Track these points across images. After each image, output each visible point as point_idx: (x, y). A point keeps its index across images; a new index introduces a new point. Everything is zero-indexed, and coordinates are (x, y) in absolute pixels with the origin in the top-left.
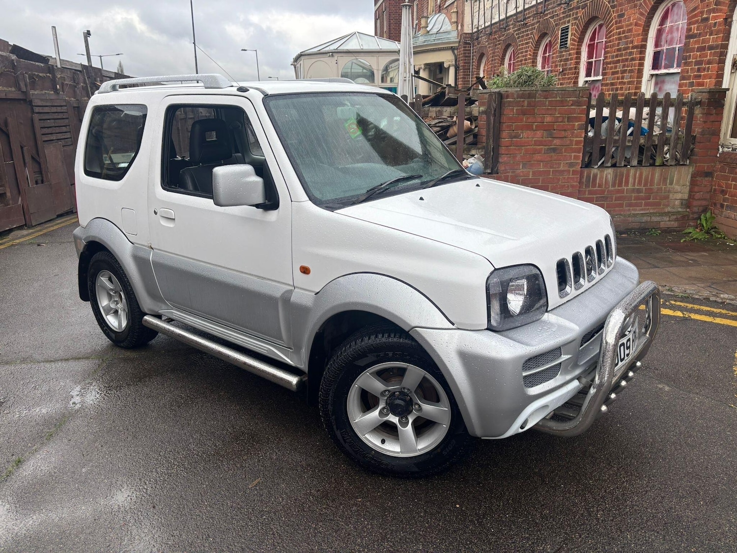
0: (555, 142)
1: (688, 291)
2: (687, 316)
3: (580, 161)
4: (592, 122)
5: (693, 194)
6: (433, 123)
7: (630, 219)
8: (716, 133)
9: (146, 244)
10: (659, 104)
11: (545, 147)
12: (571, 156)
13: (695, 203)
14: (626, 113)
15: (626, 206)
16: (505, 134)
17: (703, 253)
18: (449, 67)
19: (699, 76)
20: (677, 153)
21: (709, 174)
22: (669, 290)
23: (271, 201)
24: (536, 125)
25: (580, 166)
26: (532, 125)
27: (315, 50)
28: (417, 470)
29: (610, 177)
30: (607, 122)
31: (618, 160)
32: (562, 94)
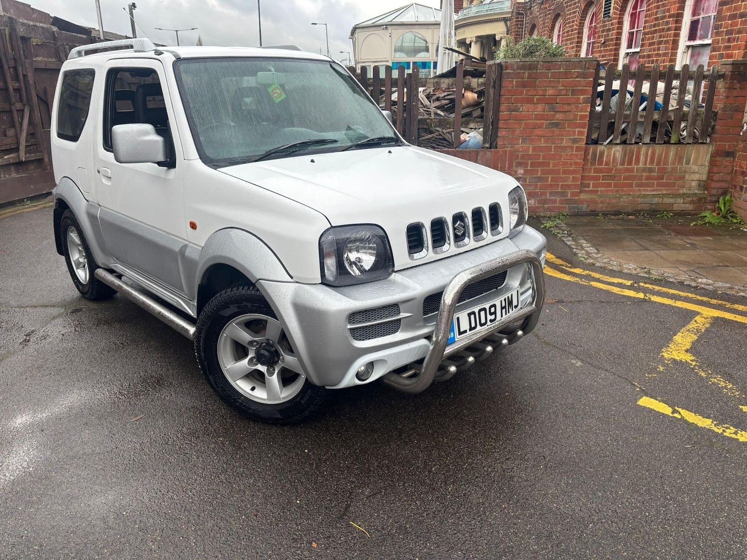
0: (557, 116)
1: (666, 275)
2: (647, 298)
3: (584, 137)
4: (600, 94)
5: (711, 175)
6: (442, 96)
7: (639, 200)
9: (96, 202)
10: (677, 76)
11: (547, 122)
12: (574, 132)
13: (713, 185)
14: (638, 86)
15: (636, 187)
16: (503, 107)
17: (707, 238)
19: (730, 47)
20: (695, 130)
21: (730, 154)
22: (646, 272)
23: (169, 161)
24: (537, 98)
25: (585, 142)
26: (533, 98)
27: (370, 23)
28: (279, 416)
29: (619, 155)
30: (617, 95)
31: (629, 137)
32: (565, 64)
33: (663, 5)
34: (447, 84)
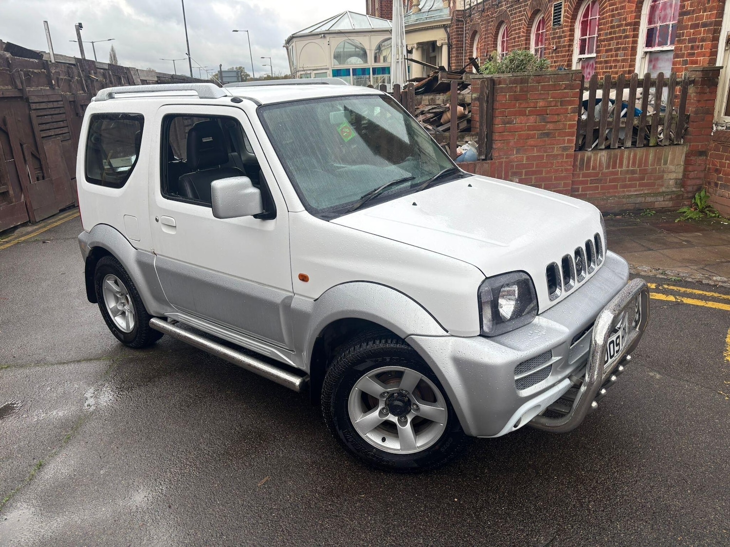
0: (548, 126)
1: (681, 275)
2: (679, 301)
3: (573, 145)
4: (585, 104)
5: (687, 173)
6: (427, 110)
7: (624, 200)
8: (710, 112)
9: (149, 250)
10: (653, 84)
11: (539, 132)
12: (564, 140)
13: (689, 182)
14: (620, 94)
15: (620, 188)
16: (498, 120)
17: (697, 233)
18: (442, 45)
19: (694, 54)
20: (671, 133)
21: (702, 153)
22: (662, 273)
23: (268, 211)
24: (529, 111)
25: (574, 149)
26: (525, 111)
27: (307, 31)
29: (604, 160)
30: (600, 104)
31: (612, 142)
32: (554, 78)
33: (619, 14)
34: (442, 100)
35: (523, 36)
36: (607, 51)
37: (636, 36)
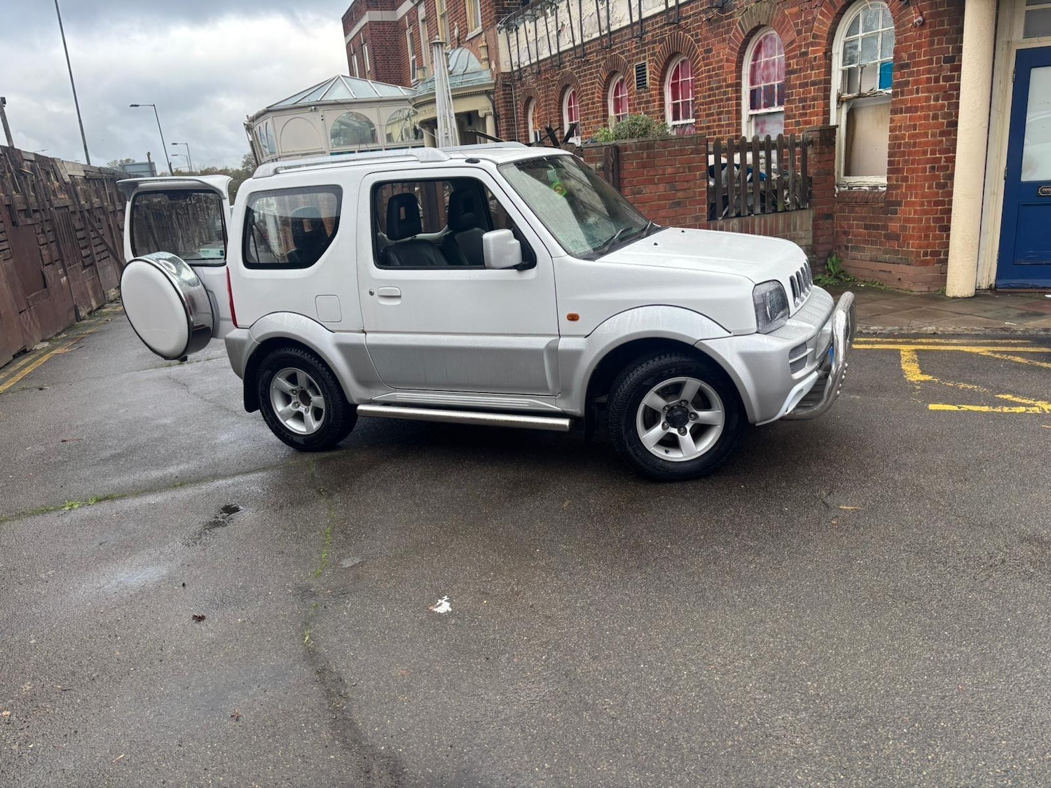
0: (678, 195)
3: (705, 214)
4: (711, 170)
5: (817, 238)
8: (831, 172)
9: (355, 329)
10: (774, 146)
11: (669, 202)
12: (696, 209)
13: (820, 248)
14: (743, 158)
16: (627, 190)
18: (486, 116)
19: (806, 114)
20: (796, 197)
21: (829, 216)
23: (528, 259)
24: (658, 179)
25: (706, 219)
26: (654, 179)
27: (289, 103)
30: (725, 169)
31: (742, 209)
32: (679, 142)
33: (717, 75)
35: (598, 102)
36: (707, 116)
37: (739, 98)
